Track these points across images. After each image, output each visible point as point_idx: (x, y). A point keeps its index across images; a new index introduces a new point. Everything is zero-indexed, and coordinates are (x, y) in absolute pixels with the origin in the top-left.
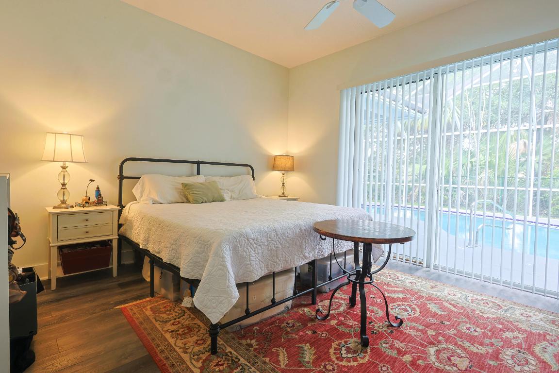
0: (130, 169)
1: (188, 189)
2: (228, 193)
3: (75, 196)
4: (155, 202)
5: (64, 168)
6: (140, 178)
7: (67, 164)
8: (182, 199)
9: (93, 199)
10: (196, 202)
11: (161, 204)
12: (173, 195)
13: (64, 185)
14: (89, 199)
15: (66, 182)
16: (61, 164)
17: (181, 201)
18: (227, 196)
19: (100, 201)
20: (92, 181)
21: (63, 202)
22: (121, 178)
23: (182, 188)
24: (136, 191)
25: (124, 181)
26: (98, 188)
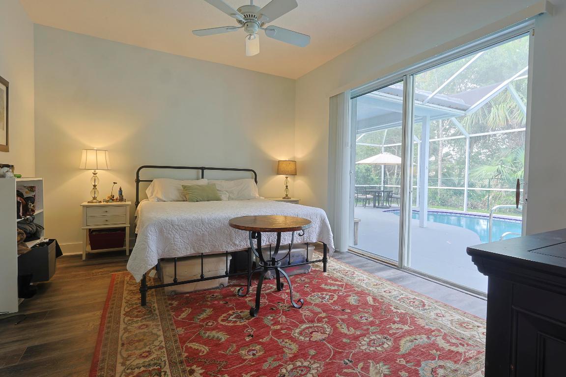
0: (144, 174)
1: (186, 190)
2: (226, 194)
3: (103, 195)
4: (159, 200)
5: (94, 174)
6: (152, 181)
7: (97, 171)
8: (182, 198)
9: (117, 196)
10: (192, 201)
11: (165, 201)
12: (175, 194)
13: (95, 186)
14: (113, 197)
15: (96, 184)
16: (93, 171)
17: (181, 199)
18: (223, 197)
19: (121, 199)
20: (114, 183)
21: (94, 198)
22: (138, 181)
23: (182, 189)
24: (148, 192)
25: (140, 183)
26: (120, 189)
